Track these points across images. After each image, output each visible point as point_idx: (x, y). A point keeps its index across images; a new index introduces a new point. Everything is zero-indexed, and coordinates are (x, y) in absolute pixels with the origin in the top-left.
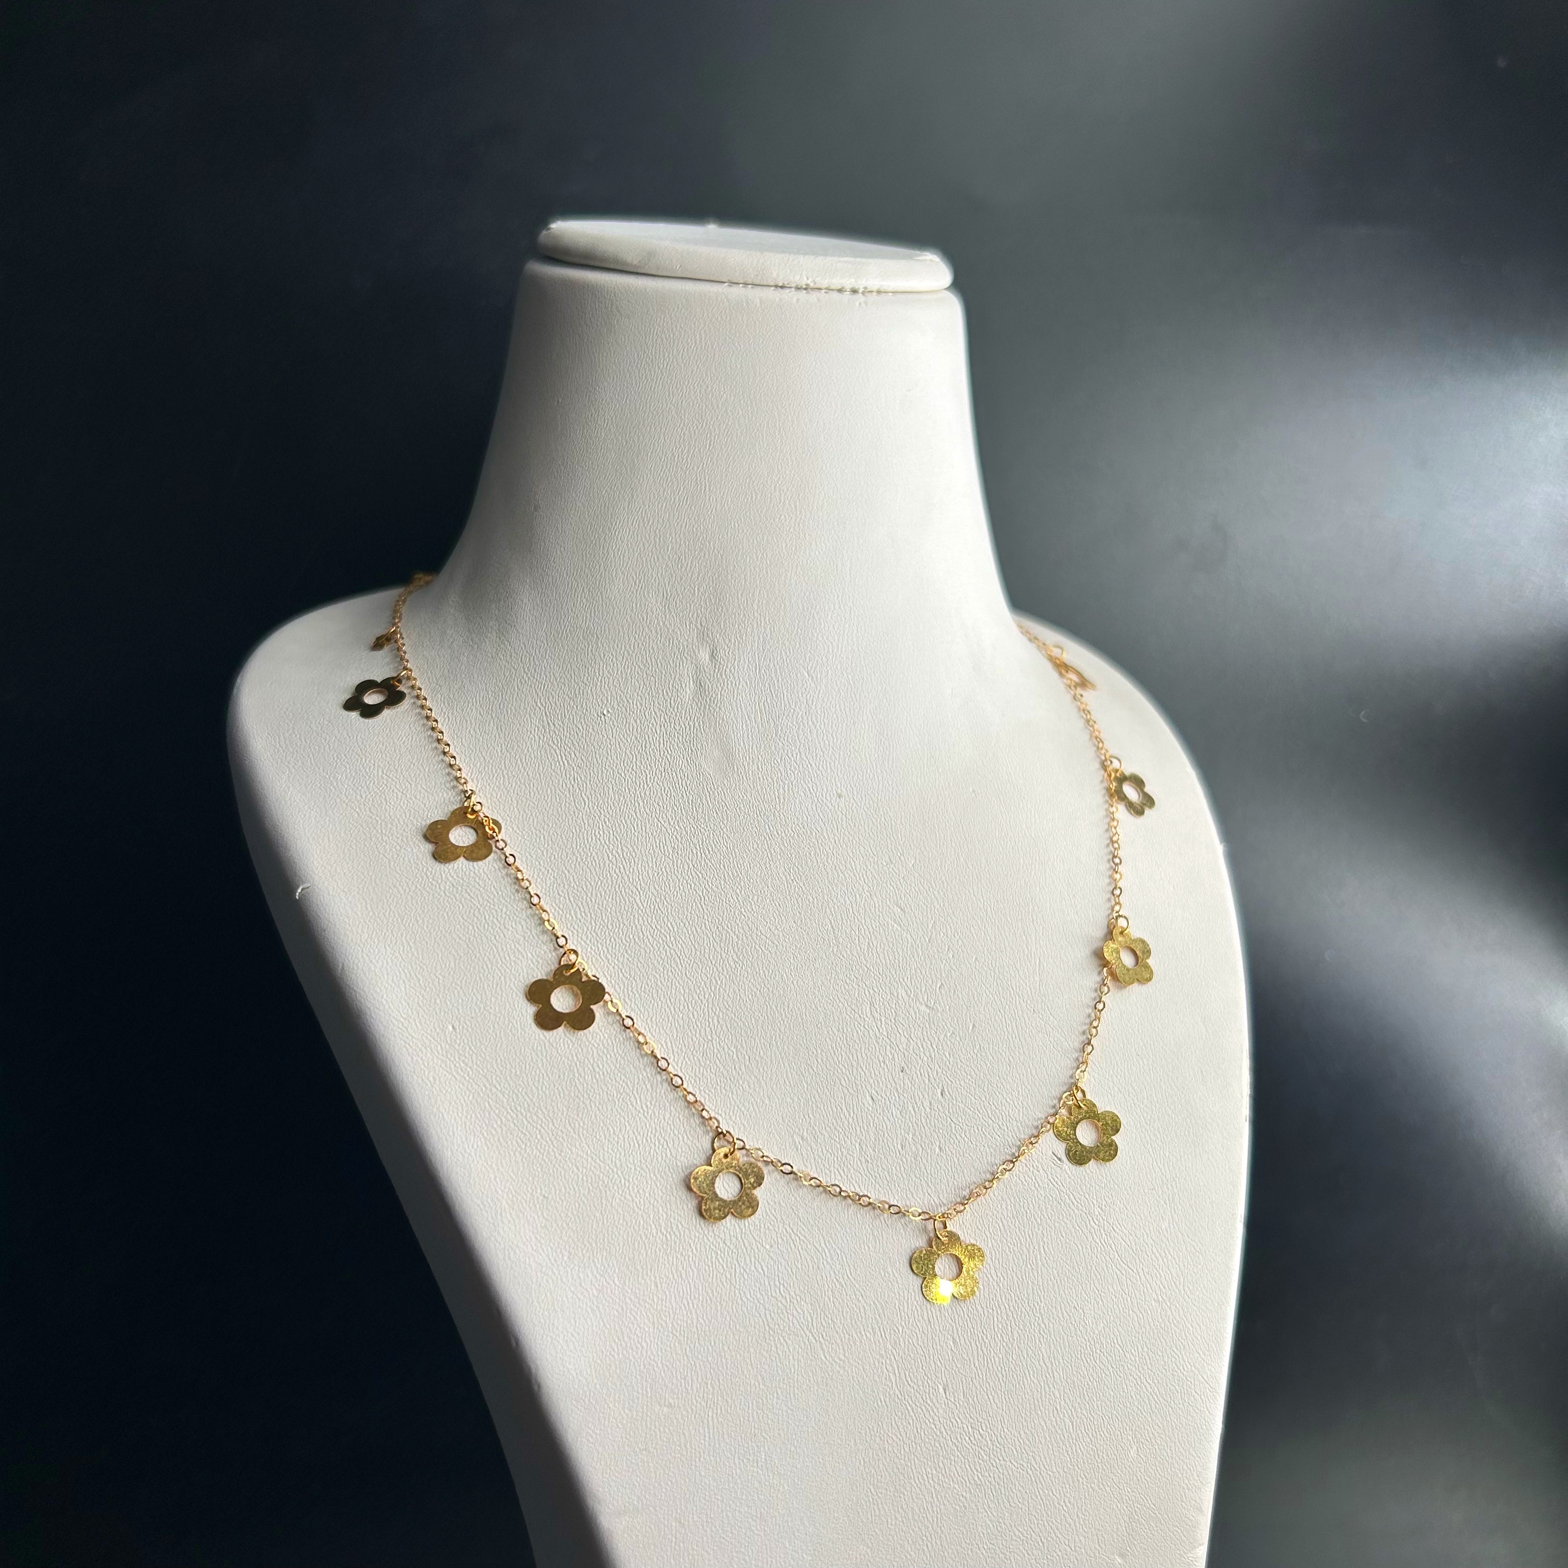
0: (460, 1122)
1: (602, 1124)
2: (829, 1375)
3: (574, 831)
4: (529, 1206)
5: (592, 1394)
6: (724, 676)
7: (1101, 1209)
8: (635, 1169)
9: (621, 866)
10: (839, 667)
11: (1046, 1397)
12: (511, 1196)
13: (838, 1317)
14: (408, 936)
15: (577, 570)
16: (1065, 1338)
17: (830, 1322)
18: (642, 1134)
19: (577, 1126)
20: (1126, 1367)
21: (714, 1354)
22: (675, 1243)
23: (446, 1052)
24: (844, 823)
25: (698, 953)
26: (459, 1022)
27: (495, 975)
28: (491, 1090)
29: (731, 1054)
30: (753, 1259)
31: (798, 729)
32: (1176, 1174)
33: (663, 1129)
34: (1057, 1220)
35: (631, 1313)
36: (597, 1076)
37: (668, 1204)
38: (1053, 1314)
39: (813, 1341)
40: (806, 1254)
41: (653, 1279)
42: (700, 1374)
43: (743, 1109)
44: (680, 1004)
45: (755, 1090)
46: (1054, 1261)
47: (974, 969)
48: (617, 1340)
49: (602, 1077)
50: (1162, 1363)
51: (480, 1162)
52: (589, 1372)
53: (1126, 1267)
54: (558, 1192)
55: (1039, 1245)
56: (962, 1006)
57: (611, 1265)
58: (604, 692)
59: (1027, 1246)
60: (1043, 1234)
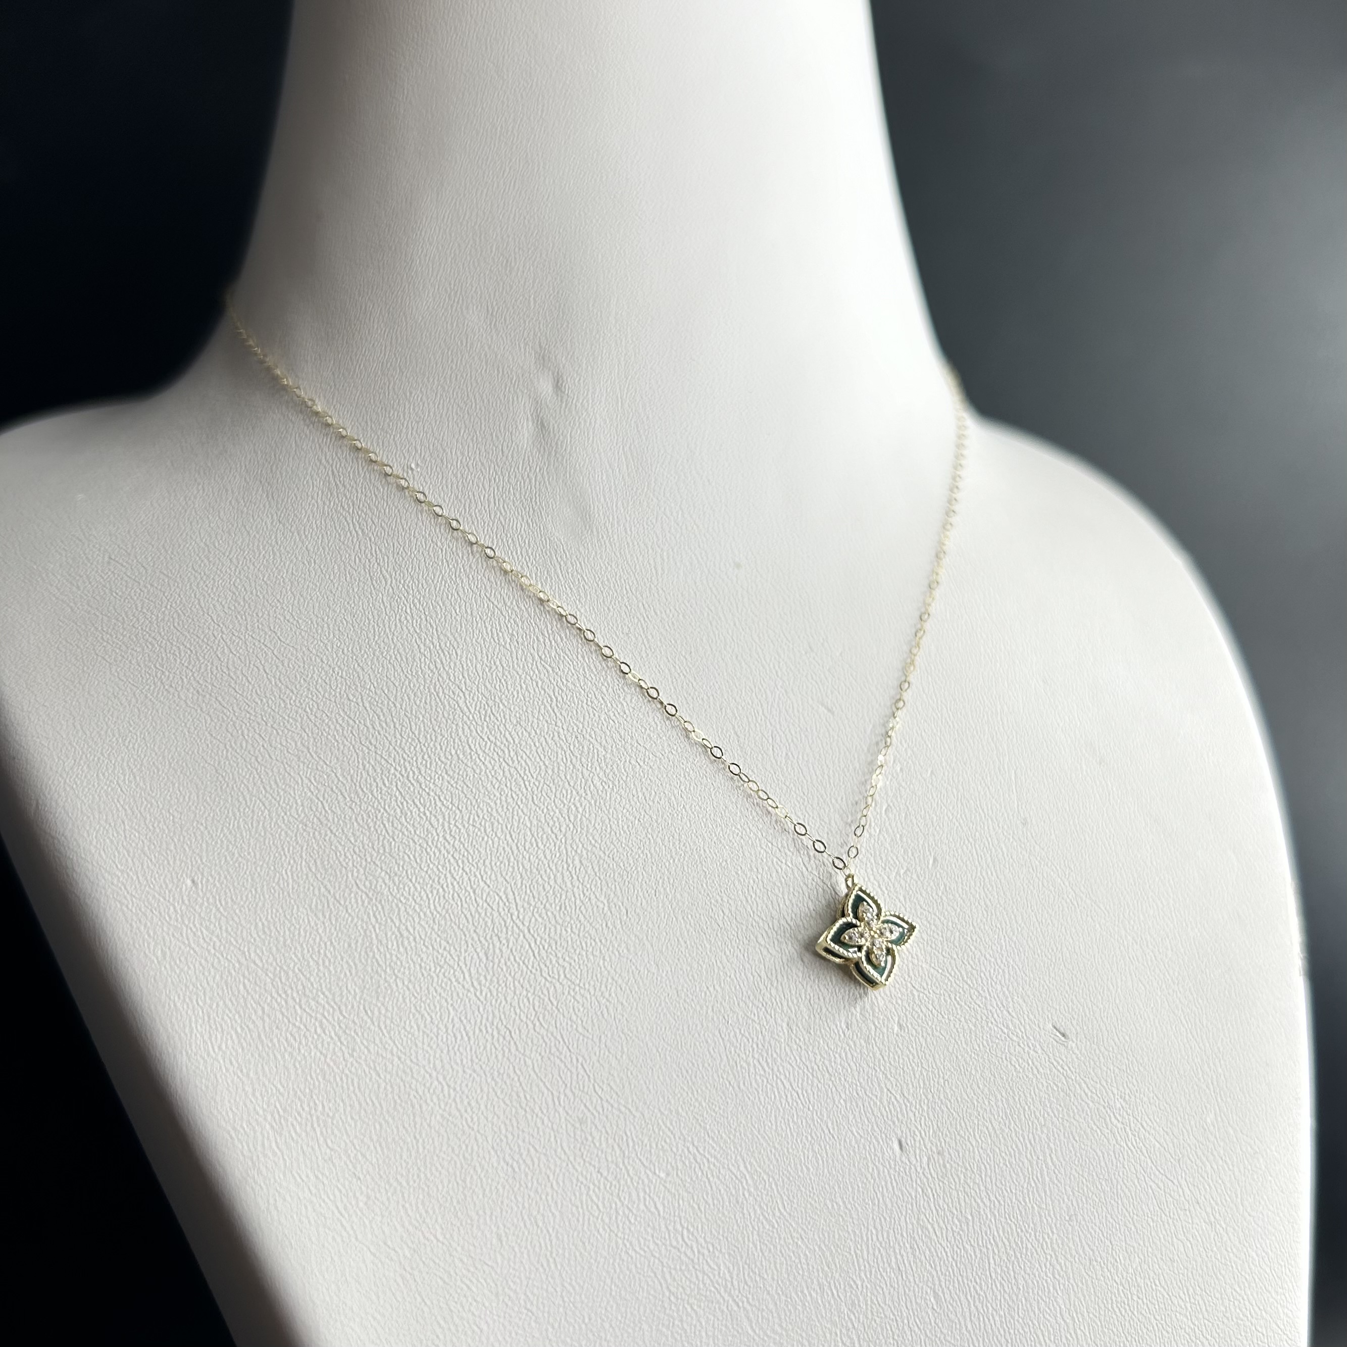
1: (413, 1008)
3: (370, 617)
4: (306, 1131)
6: (574, 413)
7: (1125, 1100)
8: (464, 1072)
9: (438, 661)
12: (277, 1117)
13: (769, 1271)
15: (373, 288)
16: (1089, 1282)
17: (758, 1279)
18: (473, 1022)
20: (1174, 1319)
22: (526, 1175)
23: (182, 916)
26: (203, 874)
28: (248, 968)
29: (601, 906)
30: (642, 1194)
31: (678, 480)
32: (1219, 1049)
33: (504, 1013)
34: (1066, 1117)
35: (462, 1282)
36: (406, 943)
37: (514, 1119)
38: (1070, 1249)
39: (736, 1308)
40: (718, 1182)
41: (495, 1230)
44: (526, 840)
45: (637, 955)
46: (1066, 1175)
48: (442, 1322)
49: (413, 944)
50: (1223, 1309)
53: (1163, 1177)
54: (349, 1108)
55: (1044, 1153)
56: (917, 833)
57: (431, 1212)
58: (412, 440)
59: (1029, 1156)
60: (1049, 1139)
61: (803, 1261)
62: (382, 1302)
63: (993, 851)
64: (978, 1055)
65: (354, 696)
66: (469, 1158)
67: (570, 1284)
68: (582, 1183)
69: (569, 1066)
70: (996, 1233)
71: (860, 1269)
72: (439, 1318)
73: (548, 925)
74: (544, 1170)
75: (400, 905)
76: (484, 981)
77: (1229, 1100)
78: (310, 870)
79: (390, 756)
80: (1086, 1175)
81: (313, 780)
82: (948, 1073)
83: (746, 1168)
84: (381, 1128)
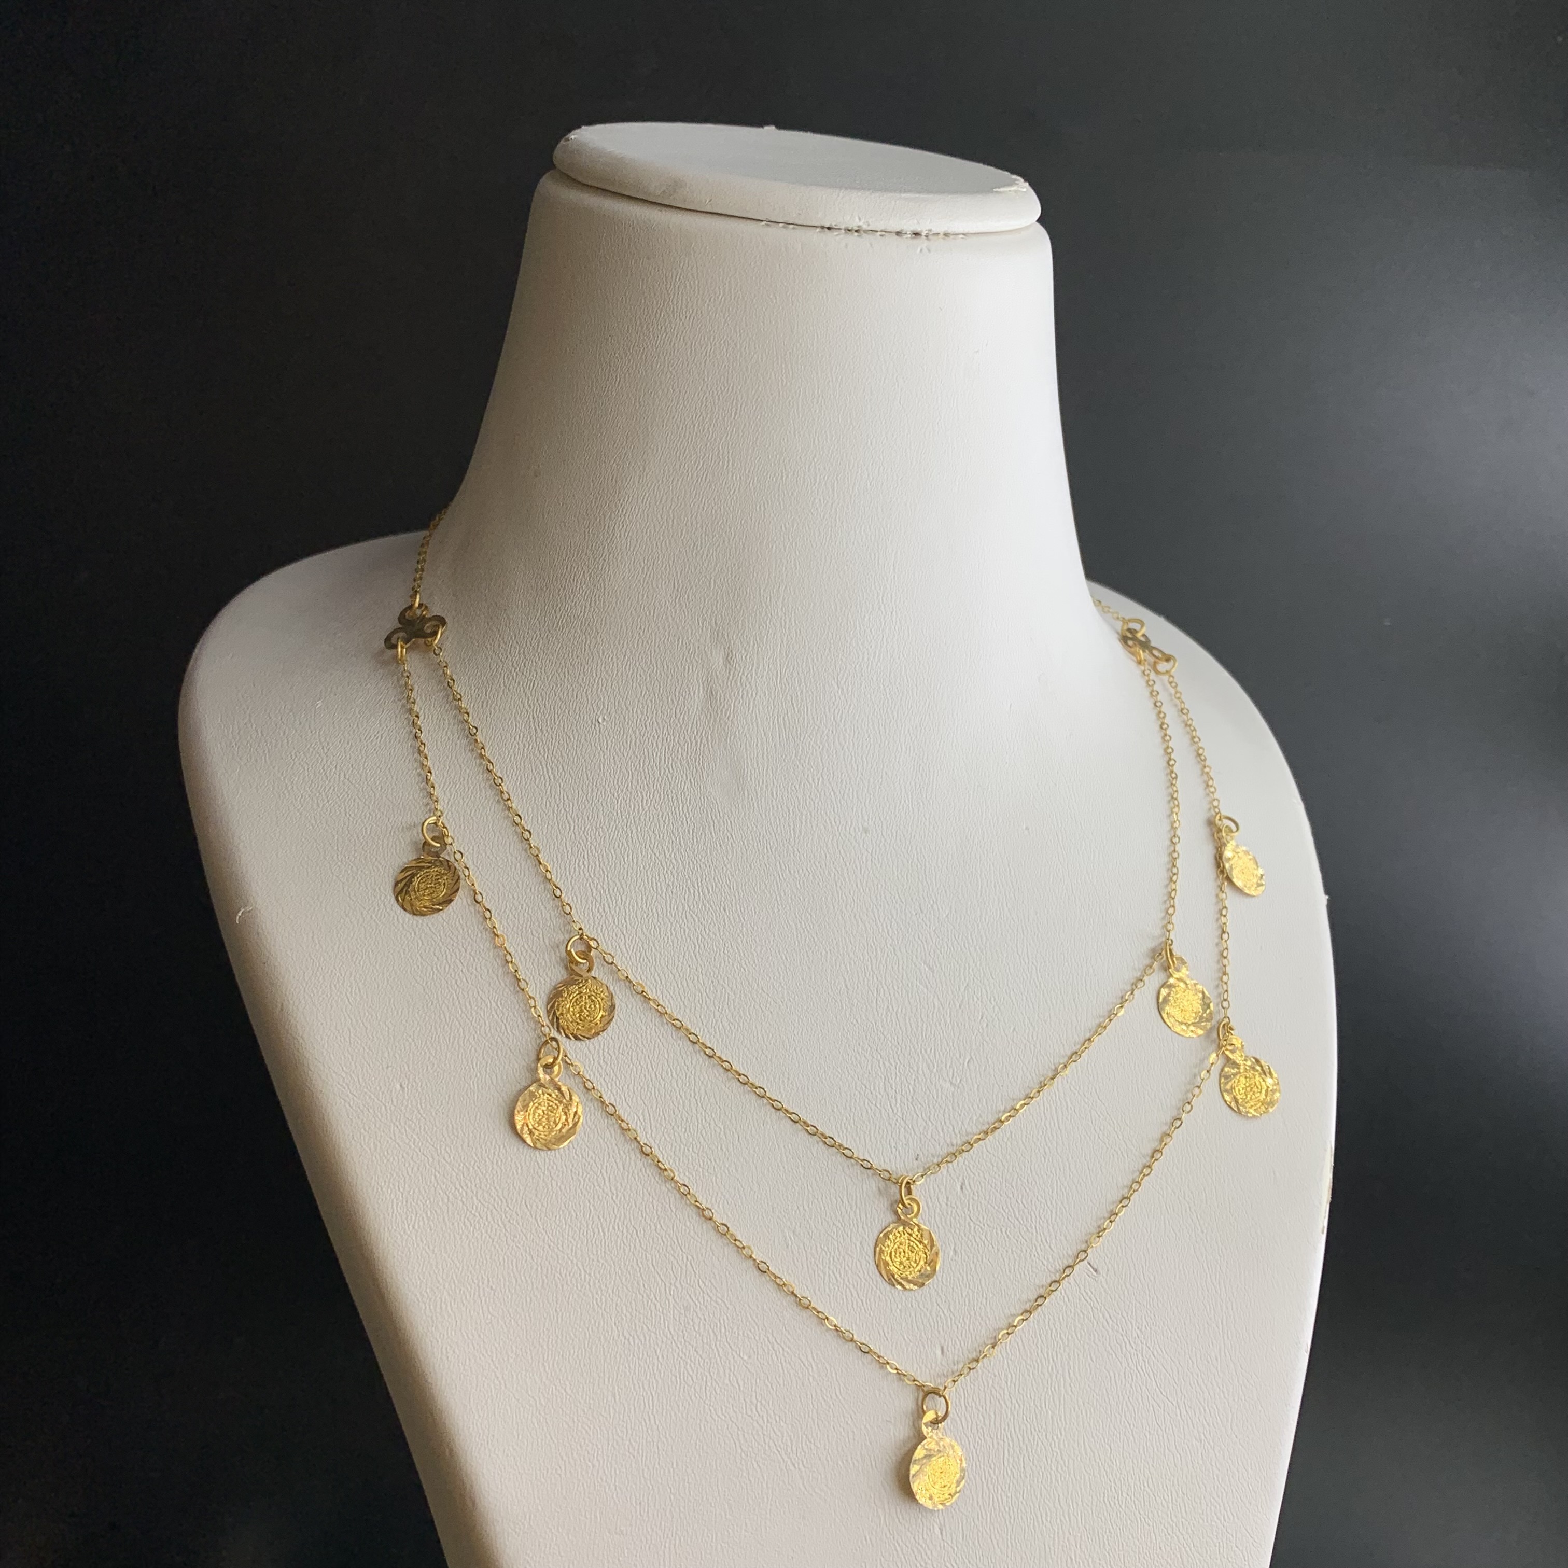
0: (401, 1197)
1: (563, 1208)
2: (807, 1507)
3: (555, 860)
4: (473, 1299)
6: (739, 684)
7: (1141, 1331)
8: (598, 1261)
10: (875, 679)
11: (1059, 1545)
12: (453, 1286)
13: (822, 1442)
14: (358, 976)
15: (578, 552)
16: (1087, 1478)
17: (813, 1448)
18: (608, 1220)
19: (534, 1207)
21: (676, 1478)
22: (639, 1348)
23: (391, 1115)
24: (869, 862)
25: (688, 1011)
26: (408, 1079)
27: (453, 1028)
28: (439, 1161)
29: (718, 1131)
30: (728, 1372)
31: (823, 749)
32: (1233, 1293)
34: (1087, 1340)
35: (582, 1427)
37: (633, 1302)
38: (1074, 1449)
39: (792, 1468)
40: (790, 1367)
42: (658, 1499)
43: (727, 1196)
45: (743, 1174)
46: (1079, 1388)
47: (1011, 1042)
48: (564, 1458)
50: (1200, 1511)
51: (421, 1244)
53: (1165, 1399)
54: (507, 1283)
55: (1063, 1368)
56: (993, 1085)
57: (564, 1371)
58: (601, 696)
59: (1050, 1369)
60: (1070, 1358)
61: (851, 1437)
62: (520, 1437)
63: (1059, 1104)
64: (1019, 1282)
66: (596, 1330)
67: (666, 1438)
68: (681, 1358)
69: (680, 1263)
70: (1013, 1430)
73: (675, 1144)
74: (652, 1345)
76: (619, 1189)
77: (1234, 1337)
78: (492, 1083)
80: (1097, 1389)
81: (499, 1003)
82: (991, 1295)
83: (814, 1359)
84: (531, 1300)
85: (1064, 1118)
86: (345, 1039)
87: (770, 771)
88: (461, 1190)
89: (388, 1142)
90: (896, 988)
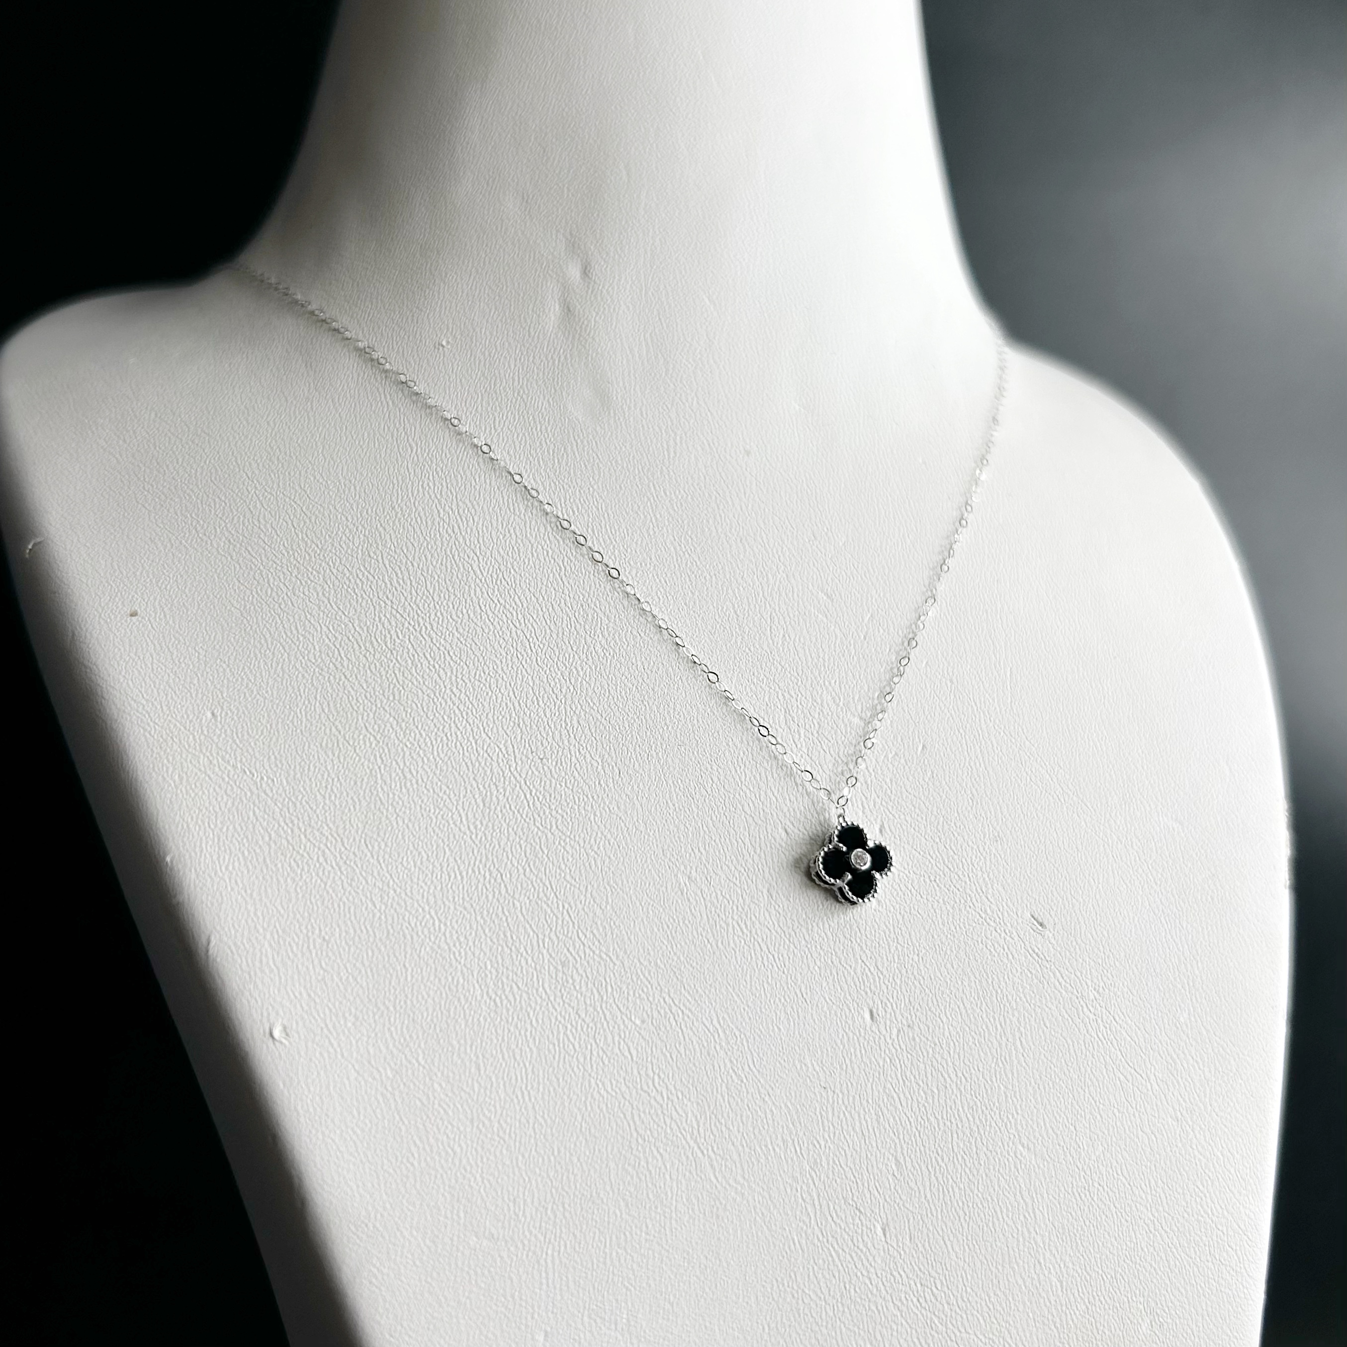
0: (211, 835)
1: (411, 845)
2: (721, 1203)
4: (302, 952)
5: (379, 1216)
6: (599, 298)
7: (1098, 992)
8: (455, 909)
9: (456, 526)
11: (1024, 1246)
12: (276, 937)
13: (735, 1123)
14: (163, 600)
16: (1051, 1164)
17: (724, 1129)
18: (467, 863)
19: (376, 848)
20: (1134, 1208)
21: (558, 1167)
22: (508, 1010)
23: (200, 745)
24: (754, 486)
25: (555, 636)
26: (222, 708)
27: (276, 653)
28: (258, 796)
29: (595, 764)
30: (617, 1038)
32: (1197, 951)
33: (497, 857)
34: (1038, 1004)
35: (440, 1105)
36: (408, 784)
37: (499, 957)
38: (1034, 1131)
39: (700, 1155)
40: (691, 1034)
41: (474, 1059)
42: (536, 1195)
43: (609, 836)
44: (527, 698)
45: (627, 813)
46: (1034, 1059)
47: (924, 677)
48: (418, 1142)
49: (415, 786)
50: (1184, 1204)
52: (376, 1185)
53: (1133, 1071)
54: (344, 934)
55: (1014, 1036)
56: (908, 720)
57: (415, 1037)
58: (445, 318)
59: (998, 1037)
60: (1019, 1022)
61: (769, 1116)
62: (362, 1118)
63: (983, 742)
64: (954, 937)
65: (375, 553)
66: (455, 990)
67: (543, 1117)
68: (560, 1022)
69: (556, 911)
70: (961, 1109)
71: (824, 1130)
72: (415, 1137)
73: (544, 779)
74: (524, 1006)
75: (405, 749)
76: (479, 826)
77: (1204, 1001)
78: (323, 710)
79: (405, 611)
80: (1054, 1062)
81: (331, 628)
82: (924, 951)
83: (719, 1023)
84: (373, 954)
85: (991, 759)
86: (146, 665)
87: (638, 387)
88: (285, 828)
89: (196, 774)
90: (792, 616)
